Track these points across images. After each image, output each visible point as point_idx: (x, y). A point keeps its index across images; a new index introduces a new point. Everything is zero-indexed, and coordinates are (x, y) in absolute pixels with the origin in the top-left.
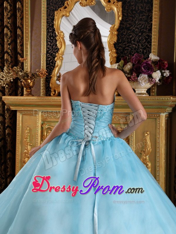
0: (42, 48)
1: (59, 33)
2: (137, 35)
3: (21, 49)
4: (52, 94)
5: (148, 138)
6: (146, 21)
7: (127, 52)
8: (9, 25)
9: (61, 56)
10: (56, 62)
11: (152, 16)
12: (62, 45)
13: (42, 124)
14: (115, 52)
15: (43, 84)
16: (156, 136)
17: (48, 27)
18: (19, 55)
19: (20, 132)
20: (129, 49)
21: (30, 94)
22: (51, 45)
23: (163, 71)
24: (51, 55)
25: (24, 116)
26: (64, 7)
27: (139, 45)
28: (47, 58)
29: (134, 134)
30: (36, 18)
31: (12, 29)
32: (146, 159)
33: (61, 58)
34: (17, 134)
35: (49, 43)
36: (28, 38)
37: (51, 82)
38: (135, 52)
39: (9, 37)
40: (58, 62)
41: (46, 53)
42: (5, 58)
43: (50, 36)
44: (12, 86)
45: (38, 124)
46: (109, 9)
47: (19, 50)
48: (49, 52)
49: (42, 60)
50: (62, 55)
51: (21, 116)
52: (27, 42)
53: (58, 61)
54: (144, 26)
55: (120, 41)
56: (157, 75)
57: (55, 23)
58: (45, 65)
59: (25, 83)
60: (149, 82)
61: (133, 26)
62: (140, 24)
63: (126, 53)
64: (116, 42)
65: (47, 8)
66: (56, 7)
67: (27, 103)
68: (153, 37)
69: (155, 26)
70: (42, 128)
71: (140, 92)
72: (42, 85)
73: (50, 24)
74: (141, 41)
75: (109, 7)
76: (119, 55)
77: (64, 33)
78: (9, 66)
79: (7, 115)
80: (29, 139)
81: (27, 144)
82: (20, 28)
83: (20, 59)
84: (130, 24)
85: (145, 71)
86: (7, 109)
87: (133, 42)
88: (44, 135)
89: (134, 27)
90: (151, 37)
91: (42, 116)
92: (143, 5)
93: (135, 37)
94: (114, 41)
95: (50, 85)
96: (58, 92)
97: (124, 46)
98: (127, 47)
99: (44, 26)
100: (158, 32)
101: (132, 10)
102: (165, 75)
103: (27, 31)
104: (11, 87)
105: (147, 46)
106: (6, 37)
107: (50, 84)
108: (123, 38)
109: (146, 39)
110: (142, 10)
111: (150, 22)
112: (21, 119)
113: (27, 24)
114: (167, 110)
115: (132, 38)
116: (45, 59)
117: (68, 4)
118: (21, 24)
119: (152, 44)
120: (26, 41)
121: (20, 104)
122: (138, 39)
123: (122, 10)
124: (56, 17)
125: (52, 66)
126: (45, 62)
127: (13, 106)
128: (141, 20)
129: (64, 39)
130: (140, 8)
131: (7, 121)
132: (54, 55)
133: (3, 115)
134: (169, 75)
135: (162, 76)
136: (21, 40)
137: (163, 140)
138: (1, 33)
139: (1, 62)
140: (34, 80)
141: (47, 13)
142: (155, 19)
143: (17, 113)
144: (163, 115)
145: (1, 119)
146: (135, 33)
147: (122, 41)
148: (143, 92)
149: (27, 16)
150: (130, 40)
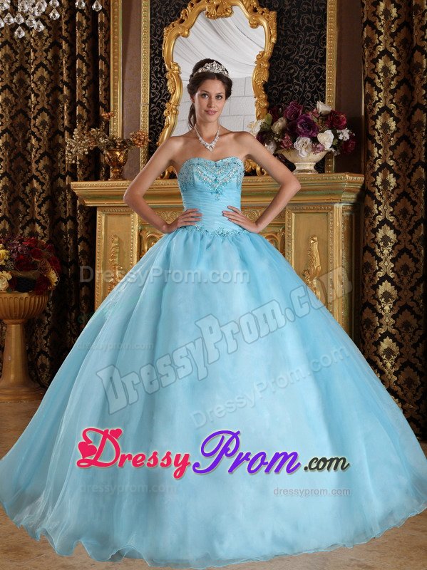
0: (142, 94)
1: (170, 67)
2: (302, 68)
3: (105, 97)
5: (315, 247)
6: (316, 44)
7: (286, 98)
8: (84, 54)
9: (174, 107)
10: (165, 118)
11: (326, 36)
12: (175, 88)
13: (140, 231)
14: (265, 99)
15: (143, 158)
16: (327, 243)
17: (152, 56)
18: (102, 107)
19: (103, 246)
20: (290, 92)
21: (120, 177)
22: (157, 89)
23: (338, 131)
24: (158, 105)
25: (111, 218)
26: (179, 20)
27: (305, 86)
28: (151, 111)
29: (293, 241)
30: (131, 39)
31: (89, 60)
32: (311, 284)
33: (174, 111)
34: (97, 250)
35: (154, 84)
36: (118, 76)
38: (299, 99)
39: (84, 75)
40: (169, 119)
41: (148, 103)
42: (77, 113)
43: (156, 72)
44: (90, 164)
45: (133, 231)
46: (255, 24)
47: (102, 99)
48: (154, 100)
49: (142, 115)
50: (176, 106)
51: (103, 217)
52: (116, 84)
53: (169, 117)
54: (314, 53)
55: (275, 80)
56: (326, 138)
57: (163, 48)
58: (148, 124)
59: (110, 157)
60: (312, 151)
61: (296, 53)
62: (307, 49)
63: (285, 101)
64: (266, 80)
65: (152, 22)
66: (166, 20)
67: (114, 193)
68: (327, 72)
69: (330, 52)
70: (140, 238)
71: (302, 168)
72: (142, 161)
73: (155, 50)
74: (309, 80)
75: (254, 20)
76: (272, 103)
77: (179, 67)
78: (83, 128)
79: (80, 218)
80: (117, 259)
81: (115, 268)
82: (104, 59)
83: (103, 115)
84: (290, 50)
85: (303, 132)
86: (81, 206)
87: (295, 81)
88: (144, 251)
90: (325, 71)
92: (312, 16)
93: (299, 73)
94: (263, 80)
96: (169, 173)
97: (281, 88)
98: (286, 89)
99: (145, 53)
100: (335, 63)
101: (293, 26)
102: (341, 137)
103: (116, 64)
104: (88, 167)
105: (318, 87)
106: (79, 76)
108: (279, 74)
109: (317, 76)
110: (309, 25)
111: (322, 47)
112: (103, 224)
113: (116, 50)
114: (345, 198)
115: (293, 74)
116: (148, 113)
117: (186, 15)
118: (106, 52)
119: (327, 84)
120: (114, 82)
121: (100, 195)
122: (304, 76)
123: (277, 26)
124: (166, 39)
125: (160, 125)
126: (148, 118)
127: (89, 200)
128: (308, 42)
129: (179, 77)
130: (306, 21)
131: (80, 228)
132: (162, 106)
133: (73, 218)
134: (348, 138)
135: (337, 140)
136: (106, 79)
137: (339, 251)
138: (71, 68)
139: (70, 121)
140: (127, 151)
141: (151, 31)
142: (331, 40)
143: (98, 212)
144: (339, 207)
145: (69, 225)
146: (298, 65)
147: (277, 79)
148: (308, 167)
149: (116, 37)
150: (291, 77)
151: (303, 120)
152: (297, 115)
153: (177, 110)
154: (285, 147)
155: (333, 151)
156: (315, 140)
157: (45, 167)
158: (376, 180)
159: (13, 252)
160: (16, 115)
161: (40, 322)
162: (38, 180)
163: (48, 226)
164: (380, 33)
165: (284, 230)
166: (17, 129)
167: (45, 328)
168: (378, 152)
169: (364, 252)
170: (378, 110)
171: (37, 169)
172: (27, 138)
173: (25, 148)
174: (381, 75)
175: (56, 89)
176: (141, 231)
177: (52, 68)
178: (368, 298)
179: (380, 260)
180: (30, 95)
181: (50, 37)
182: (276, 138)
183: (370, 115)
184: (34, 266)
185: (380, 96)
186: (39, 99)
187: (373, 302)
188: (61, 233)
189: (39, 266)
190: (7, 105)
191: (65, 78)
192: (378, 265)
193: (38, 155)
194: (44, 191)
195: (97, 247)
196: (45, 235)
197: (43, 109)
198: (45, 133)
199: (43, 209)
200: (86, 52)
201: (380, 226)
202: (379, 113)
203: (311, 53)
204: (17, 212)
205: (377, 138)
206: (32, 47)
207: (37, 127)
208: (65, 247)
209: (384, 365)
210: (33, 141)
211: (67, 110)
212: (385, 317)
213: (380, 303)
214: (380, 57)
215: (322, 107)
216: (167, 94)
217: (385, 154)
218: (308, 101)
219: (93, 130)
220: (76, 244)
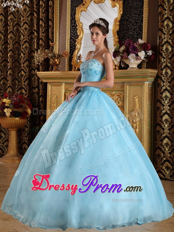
0: (67, 35)
1: (78, 24)
2: (133, 24)
3: (52, 36)
4: (73, 69)
5: (137, 100)
7: (126, 37)
8: (43, 18)
9: (80, 41)
10: (76, 45)
11: (143, 11)
12: (80, 33)
13: (65, 93)
14: (117, 38)
16: (142, 98)
17: (71, 19)
18: (51, 41)
19: (50, 99)
20: (128, 35)
21: (57, 70)
23: (147, 51)
24: (74, 40)
25: (53, 87)
26: (82, 4)
27: (134, 32)
28: (71, 42)
29: (128, 97)
30: (63, 12)
31: (45, 21)
33: (80, 43)
35: (72, 31)
36: (57, 28)
37: (72, 61)
38: (131, 38)
39: (43, 27)
40: (78, 46)
41: (69, 39)
42: (40, 43)
43: (73, 26)
44: (45, 64)
45: (62, 92)
46: (114, 6)
47: (50, 37)
48: (72, 38)
49: (67, 44)
50: (81, 40)
51: (50, 87)
55: (122, 29)
56: (142, 54)
57: (76, 16)
58: (69, 48)
59: (53, 62)
60: (136, 60)
62: (135, 17)
63: (126, 38)
65: (71, 5)
66: (77, 4)
67: (55, 77)
69: (145, 18)
70: (65, 95)
71: (132, 67)
72: (66, 63)
73: (73, 17)
74: (136, 30)
75: (114, 4)
76: (120, 39)
77: (82, 24)
78: (42, 49)
79: (41, 87)
80: (55, 104)
81: (54, 108)
82: (51, 20)
83: (50, 44)
84: (128, 17)
86: (41, 82)
87: (130, 30)
89: (132, 18)
90: (143, 26)
91: (65, 86)
92: (137, 3)
93: (132, 27)
94: (117, 30)
95: (72, 63)
96: (77, 68)
97: (124, 33)
98: (126, 33)
99: (68, 18)
100: (147, 22)
101: (130, 7)
102: (148, 54)
103: (56, 22)
104: (44, 66)
105: (139, 33)
106: (41, 27)
109: (139, 28)
111: (141, 16)
112: (50, 90)
113: (56, 17)
114: (149, 79)
115: (129, 27)
116: (69, 43)
117: (85, 2)
118: (52, 18)
119: (143, 31)
120: (55, 30)
121: (49, 77)
122: (134, 28)
123: (123, 7)
124: (77, 12)
125: (74, 49)
126: (69, 46)
127: (44, 79)
128: (136, 14)
129: (82, 28)
130: (135, 5)
131: (41, 91)
133: (38, 87)
134: (151, 54)
135: (146, 55)
136: (52, 29)
137: (147, 101)
138: (38, 24)
139: (37, 46)
140: (60, 59)
141: (71, 9)
142: (145, 13)
143: (48, 85)
144: (147, 83)
145: (36, 90)
146: (131, 23)
147: (123, 29)
148: (134, 67)
149: (56, 11)
150: (128, 28)
151: (132, 47)
152: (130, 44)
153: (81, 42)
154: (125, 58)
155: (145, 59)
156: (137, 55)
157: (27, 66)
158: (162, 72)
159: (13, 101)
160: (15, 44)
161: (24, 130)
162: (24, 71)
163: (28, 90)
164: (165, 10)
165: (124, 92)
166: (16, 49)
167: (26, 133)
168: (163, 60)
169: (157, 102)
170: (164, 42)
171: (23, 66)
172: (19, 53)
173: (19, 58)
174: (166, 27)
175: (32, 33)
176: (65, 92)
177: (30, 24)
178: (158, 121)
179: (163, 105)
180: (21, 35)
181: (29, 11)
182: (121, 54)
183: (161, 45)
184: (21, 107)
185: (165, 36)
186: (24, 37)
187: (160, 123)
188: (33, 93)
189: (23, 107)
190: (11, 39)
191: (35, 28)
192: (163, 108)
193: (24, 61)
194: (26, 75)
195: (47, 99)
196: (27, 94)
197: (26, 41)
198: (27, 51)
199: (26, 83)
200: (44, 17)
201: (164, 91)
202: (164, 44)
203: (137, 19)
204: (15, 84)
205: (163, 54)
206: (22, 15)
207: (23, 49)
208: (35, 99)
209: (165, 150)
210: (22, 55)
211: (36, 42)
212: (165, 130)
213: (163, 124)
214: (165, 20)
215: (140, 41)
216: (77, 36)
217: (167, 61)
218: (135, 38)
219: (46, 50)
220: (39, 98)
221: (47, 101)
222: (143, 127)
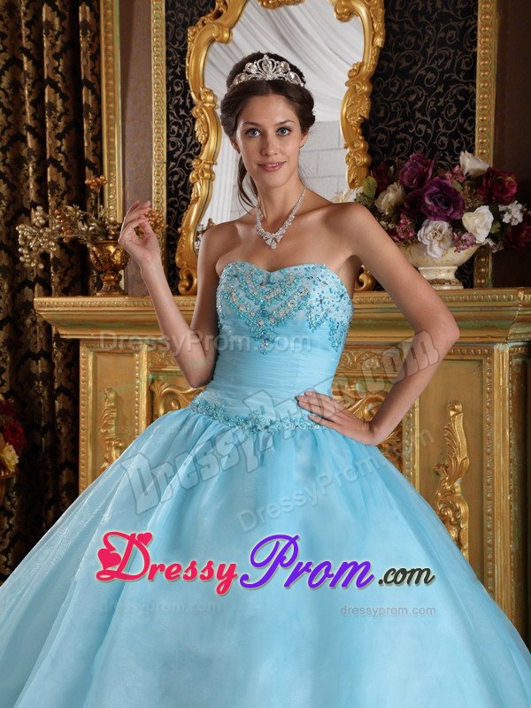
0: (154, 144)
1: (199, 97)
2: (430, 91)
3: (94, 151)
4: (184, 286)
5: (458, 425)
7: (402, 148)
8: (58, 78)
9: (207, 166)
10: (192, 185)
11: (476, 29)
12: (208, 133)
13: (151, 383)
14: (364, 149)
17: (170, 78)
18: (90, 169)
19: (90, 407)
20: (408, 137)
21: (115, 289)
23: (501, 208)
25: (101, 358)
26: (213, 12)
27: (437, 126)
28: (170, 174)
30: (136, 50)
31: (67, 88)
32: (452, 492)
33: (206, 175)
35: (173, 127)
36: (115, 114)
37: (178, 249)
38: (425, 148)
39: (58, 114)
40: (199, 189)
41: (165, 160)
42: (49, 180)
43: (177, 107)
44: (72, 264)
45: (138, 382)
46: (345, 14)
47: (88, 154)
48: (175, 156)
49: (154, 182)
50: (211, 165)
51: (91, 358)
52: (111, 128)
53: (198, 184)
54: (453, 63)
55: (382, 114)
56: (479, 222)
57: (187, 64)
58: (164, 196)
59: (98, 255)
60: (452, 246)
61: (420, 63)
62: (440, 56)
63: (399, 153)
64: (366, 116)
65: (168, 19)
66: (193, 15)
67: (105, 318)
68: (479, 96)
69: (484, 60)
70: (151, 394)
71: (432, 276)
73: (175, 68)
74: (443, 113)
75: (344, 7)
76: (377, 158)
77: (214, 96)
79: (57, 355)
80: (113, 429)
81: (110, 445)
82: (90, 86)
83: (88, 182)
84: (408, 58)
85: (435, 210)
87: (418, 115)
89: (422, 66)
90: (474, 96)
91: (150, 356)
93: (425, 101)
94: (361, 116)
95: (177, 259)
97: (392, 130)
98: (402, 131)
99: (158, 74)
100: (493, 80)
101: (415, 14)
102: (506, 219)
103: (111, 94)
105: (461, 125)
106: (50, 115)
107: (177, 255)
108: (389, 103)
109: (459, 105)
110: (445, 10)
111: (468, 50)
112: (90, 368)
113: (111, 70)
114: (515, 334)
115: (415, 102)
116: (164, 178)
117: (225, 3)
118: (93, 73)
119: (478, 118)
120: (108, 125)
121: (83, 321)
122: (435, 105)
123: (386, 15)
124: (191, 47)
125: (184, 199)
126: (164, 187)
128: (442, 43)
130: (439, 4)
131: (58, 371)
132: (188, 164)
133: (48, 355)
134: (520, 219)
135: (498, 225)
136: (94, 121)
137: (504, 431)
138: (38, 102)
139: (38, 193)
141: (167, 35)
142: (485, 37)
143: (82, 349)
144: (502, 350)
146: (424, 86)
147: (386, 113)
148: (443, 276)
149: (110, 47)
150: (411, 109)
151: (435, 188)
152: (422, 179)
153: (211, 172)
154: (402, 240)
155: (491, 244)
156: (457, 226)
175: (17, 139)
176: (153, 381)
177: (10, 103)
188: (31, 378)
191: (28, 120)
195: (82, 408)
198: (0, 212)
200: (60, 73)
203: (449, 63)
208: (36, 402)
211: (33, 173)
215: (470, 163)
216: (197, 145)
218: (443, 151)
219: (70, 208)
220: (52, 397)
221: (82, 414)
222: (492, 545)
